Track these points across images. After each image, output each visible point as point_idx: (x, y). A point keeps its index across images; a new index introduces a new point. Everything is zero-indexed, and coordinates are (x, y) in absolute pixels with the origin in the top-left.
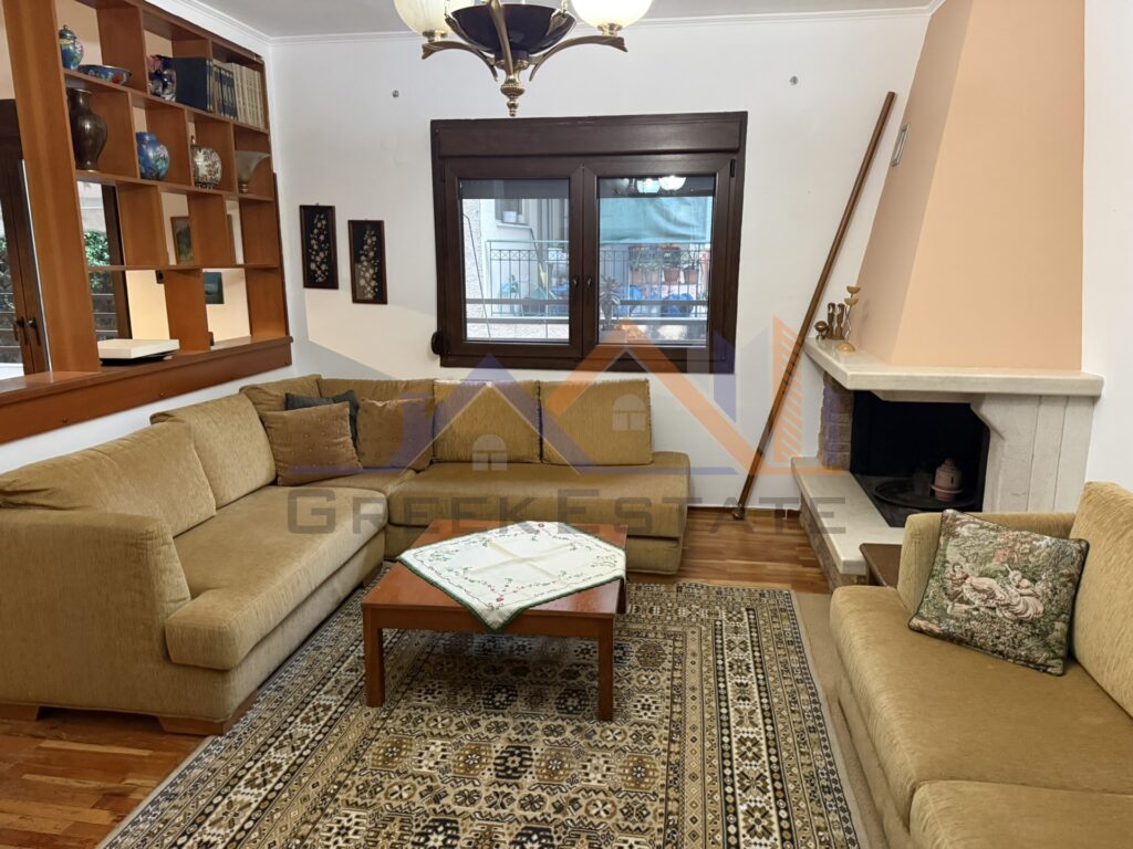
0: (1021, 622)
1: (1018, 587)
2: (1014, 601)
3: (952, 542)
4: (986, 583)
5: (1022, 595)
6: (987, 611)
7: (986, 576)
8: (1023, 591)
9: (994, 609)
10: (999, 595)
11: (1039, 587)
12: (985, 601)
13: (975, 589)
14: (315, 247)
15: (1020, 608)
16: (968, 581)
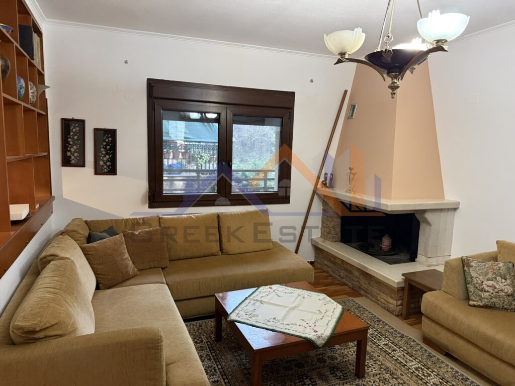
0: (508, 295)
1: (502, 282)
2: (503, 288)
3: (471, 269)
4: (490, 283)
5: (505, 285)
6: (496, 294)
7: (489, 280)
8: (504, 284)
9: (498, 292)
10: (498, 287)
11: (508, 281)
12: (493, 290)
13: (488, 286)
14: (71, 143)
15: (506, 290)
16: (484, 283)
